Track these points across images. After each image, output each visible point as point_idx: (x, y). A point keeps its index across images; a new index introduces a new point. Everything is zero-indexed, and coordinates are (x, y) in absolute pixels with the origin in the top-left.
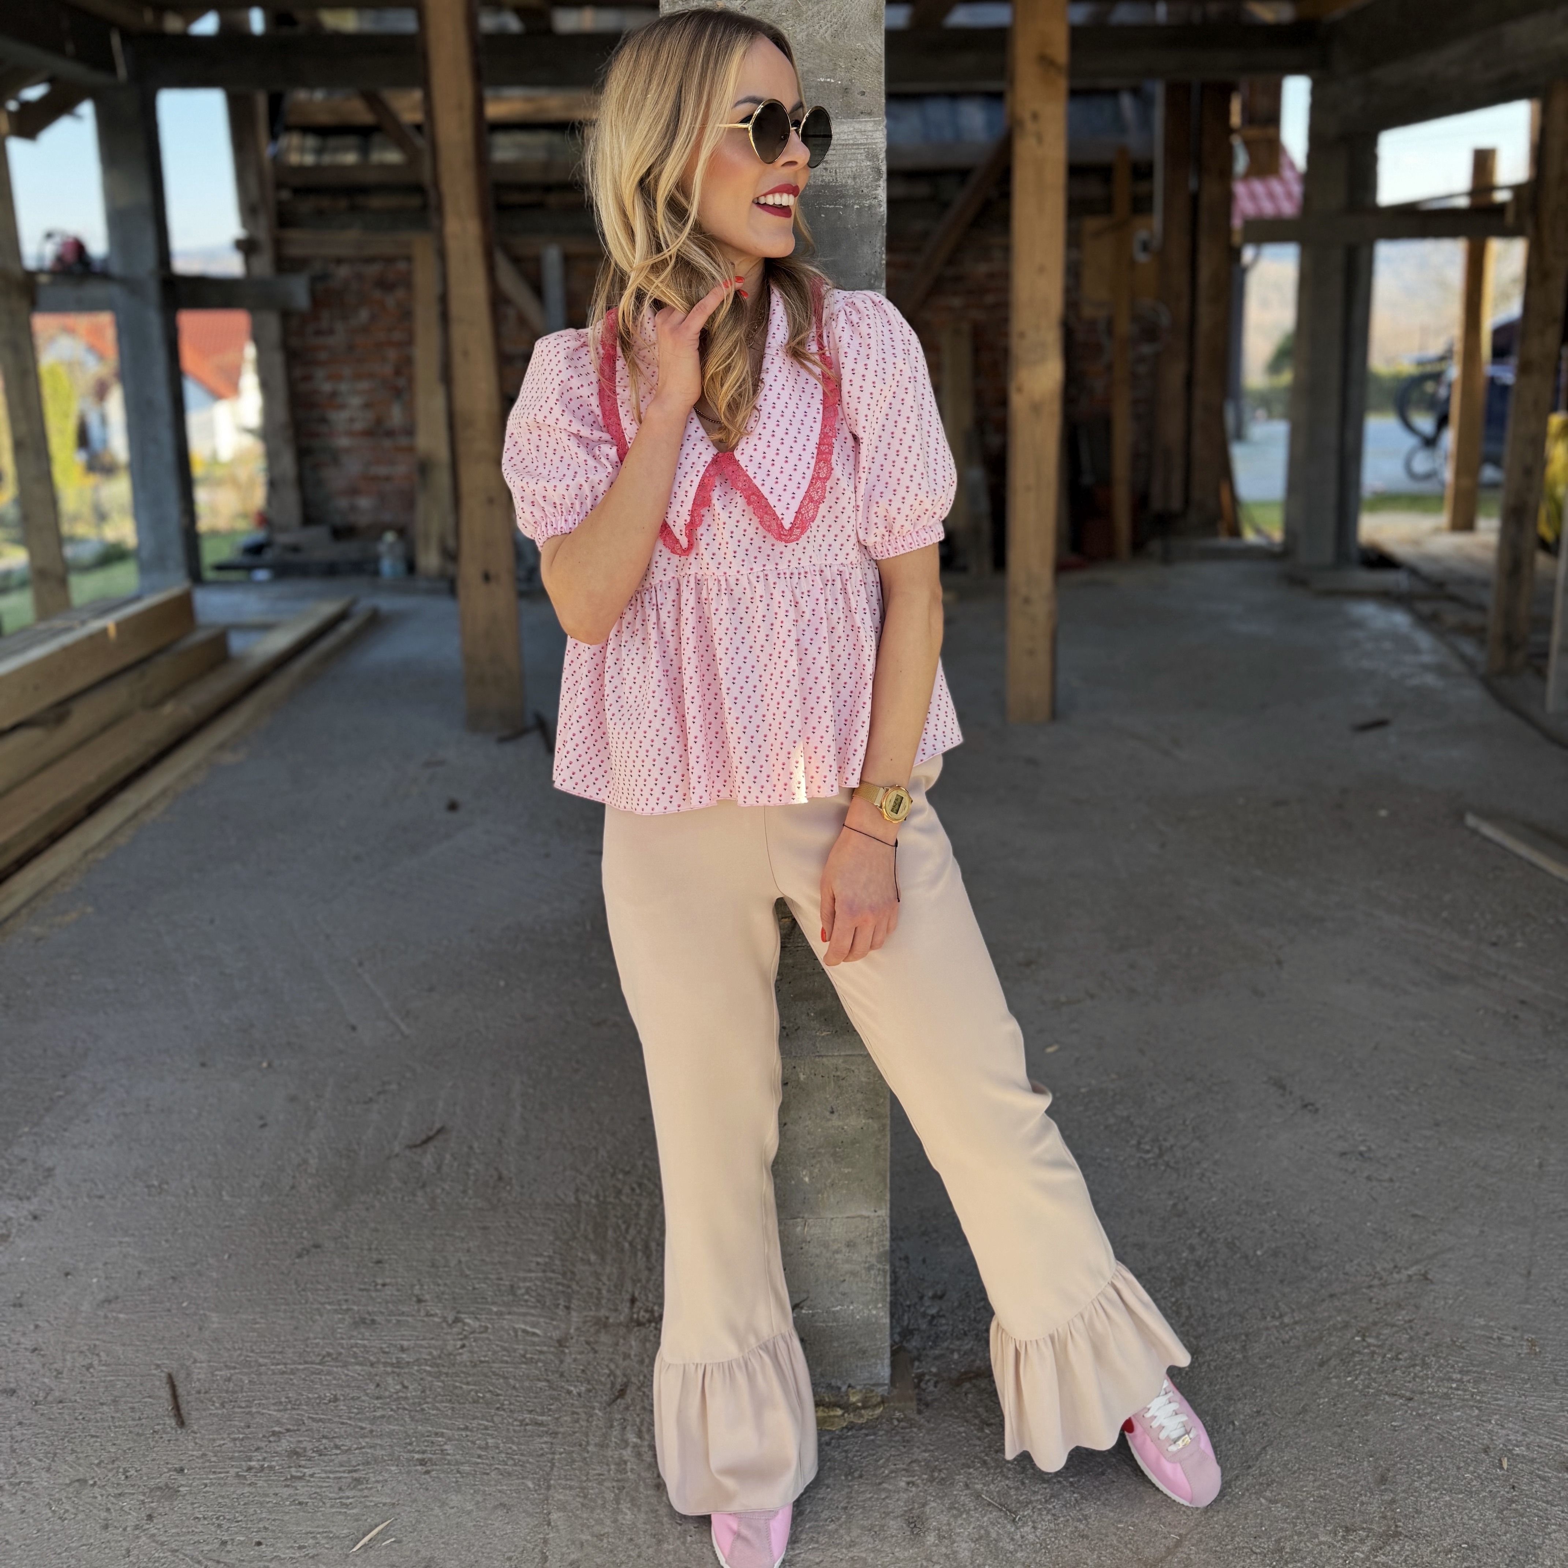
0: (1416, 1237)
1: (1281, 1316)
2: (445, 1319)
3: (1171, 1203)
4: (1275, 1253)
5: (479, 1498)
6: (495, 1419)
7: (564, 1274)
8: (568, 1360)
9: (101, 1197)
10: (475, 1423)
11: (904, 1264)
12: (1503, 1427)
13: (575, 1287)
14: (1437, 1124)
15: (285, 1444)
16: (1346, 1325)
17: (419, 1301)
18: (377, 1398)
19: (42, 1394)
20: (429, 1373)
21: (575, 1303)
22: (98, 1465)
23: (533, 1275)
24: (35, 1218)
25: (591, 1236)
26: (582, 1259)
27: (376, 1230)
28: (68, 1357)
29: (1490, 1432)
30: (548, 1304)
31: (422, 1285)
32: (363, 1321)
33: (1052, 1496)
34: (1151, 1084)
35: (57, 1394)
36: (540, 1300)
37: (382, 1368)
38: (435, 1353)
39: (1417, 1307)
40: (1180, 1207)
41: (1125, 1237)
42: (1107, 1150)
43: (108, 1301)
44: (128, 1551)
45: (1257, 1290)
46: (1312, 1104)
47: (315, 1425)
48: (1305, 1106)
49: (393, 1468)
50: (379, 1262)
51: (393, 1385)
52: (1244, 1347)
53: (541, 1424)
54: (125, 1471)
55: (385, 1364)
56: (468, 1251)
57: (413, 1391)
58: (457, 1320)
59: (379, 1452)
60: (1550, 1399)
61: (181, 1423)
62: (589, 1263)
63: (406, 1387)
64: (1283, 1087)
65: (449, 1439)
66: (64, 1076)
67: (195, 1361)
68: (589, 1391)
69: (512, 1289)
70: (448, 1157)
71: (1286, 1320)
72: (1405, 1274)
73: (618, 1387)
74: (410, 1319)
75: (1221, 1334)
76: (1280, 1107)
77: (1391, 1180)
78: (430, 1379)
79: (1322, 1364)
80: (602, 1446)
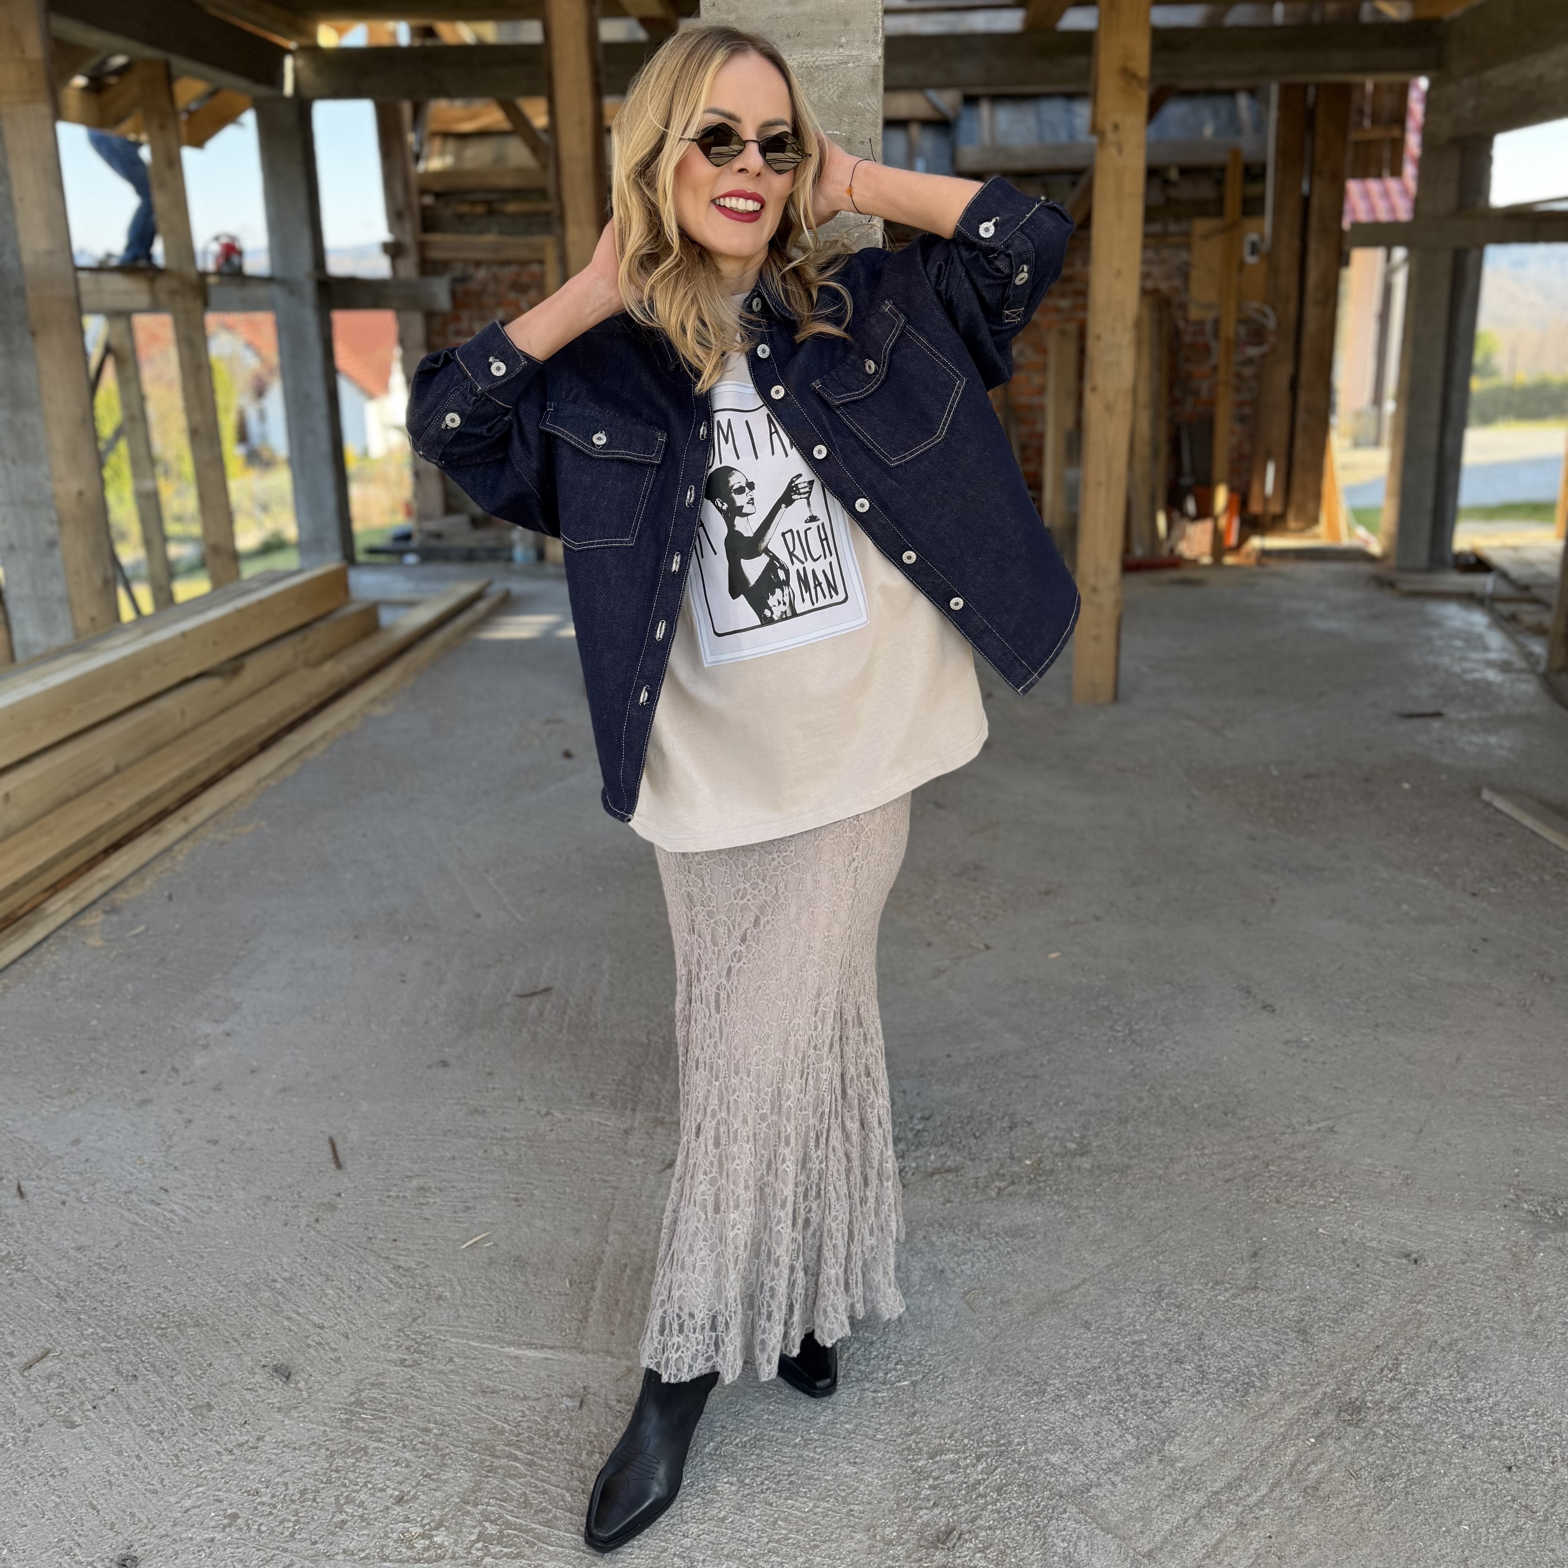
0: (1332, 1103)
1: (1203, 1148)
2: (539, 1112)
3: (1130, 1067)
4: (1209, 1107)
5: (557, 1223)
6: (574, 1177)
7: (633, 1088)
8: (631, 1143)
9: (277, 1023)
10: (557, 1178)
11: (902, 1095)
12: (1363, 1228)
13: (641, 1097)
14: (1377, 1026)
15: (415, 1183)
16: (1255, 1157)
17: (520, 1100)
18: (486, 1159)
19: (237, 1145)
20: (525, 1146)
21: (640, 1106)
22: (280, 1188)
23: (609, 1087)
24: (228, 1034)
25: (657, 1064)
26: (648, 1079)
27: (489, 1053)
28: (255, 1123)
29: (1351, 1231)
30: (619, 1106)
31: (523, 1091)
32: (477, 1111)
33: (991, 1248)
34: (1133, 984)
35: (248, 1145)
36: (613, 1104)
37: (489, 1140)
38: (530, 1133)
39: (1318, 1148)
40: (1138, 1071)
41: (1087, 1088)
42: (1085, 1028)
43: (284, 1090)
44: (302, 1240)
45: (1188, 1130)
46: (1270, 1006)
47: (438, 1173)
48: (1265, 1007)
49: (495, 1202)
50: (490, 1074)
51: (497, 1151)
52: (1167, 1167)
53: (607, 1181)
54: (299, 1193)
55: (492, 1138)
56: (560, 1069)
57: (512, 1156)
58: (547, 1114)
59: (484, 1192)
60: (1408, 1213)
61: (339, 1165)
62: (653, 1081)
63: (506, 1154)
64: (1248, 992)
65: (537, 1187)
66: (247, 942)
67: (349, 1130)
68: (645, 1163)
69: (592, 1095)
70: (549, 1006)
71: (1206, 1151)
72: (1314, 1127)
73: (667, 1162)
74: (513, 1112)
75: (1149, 1157)
76: (1243, 1007)
77: (1324, 1063)
78: (524, 1149)
79: (1227, 1181)
80: (651, 1197)
